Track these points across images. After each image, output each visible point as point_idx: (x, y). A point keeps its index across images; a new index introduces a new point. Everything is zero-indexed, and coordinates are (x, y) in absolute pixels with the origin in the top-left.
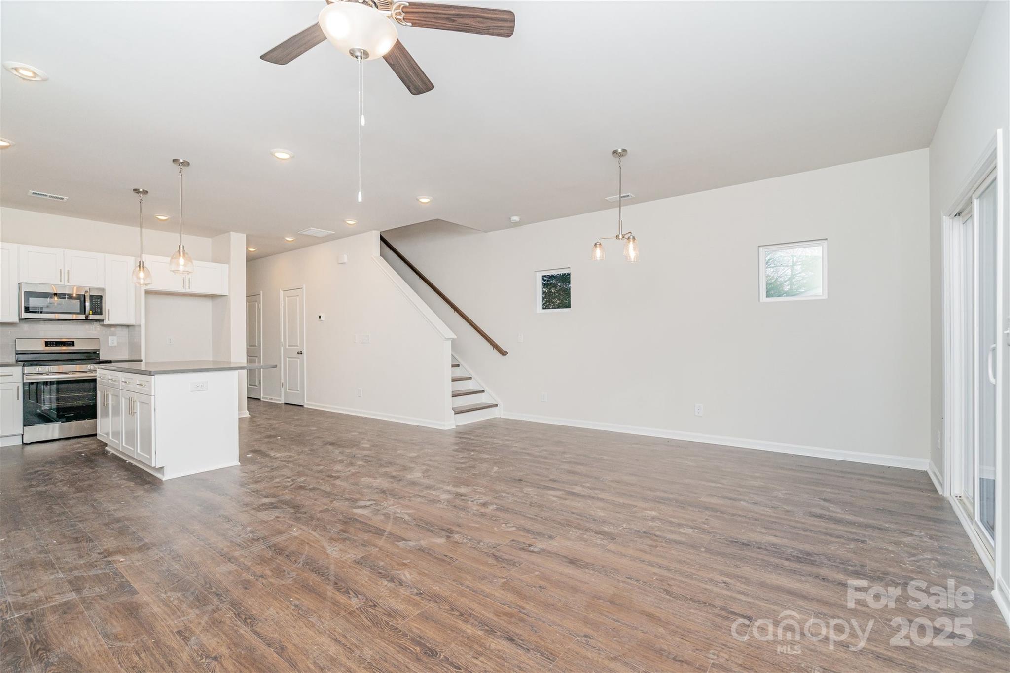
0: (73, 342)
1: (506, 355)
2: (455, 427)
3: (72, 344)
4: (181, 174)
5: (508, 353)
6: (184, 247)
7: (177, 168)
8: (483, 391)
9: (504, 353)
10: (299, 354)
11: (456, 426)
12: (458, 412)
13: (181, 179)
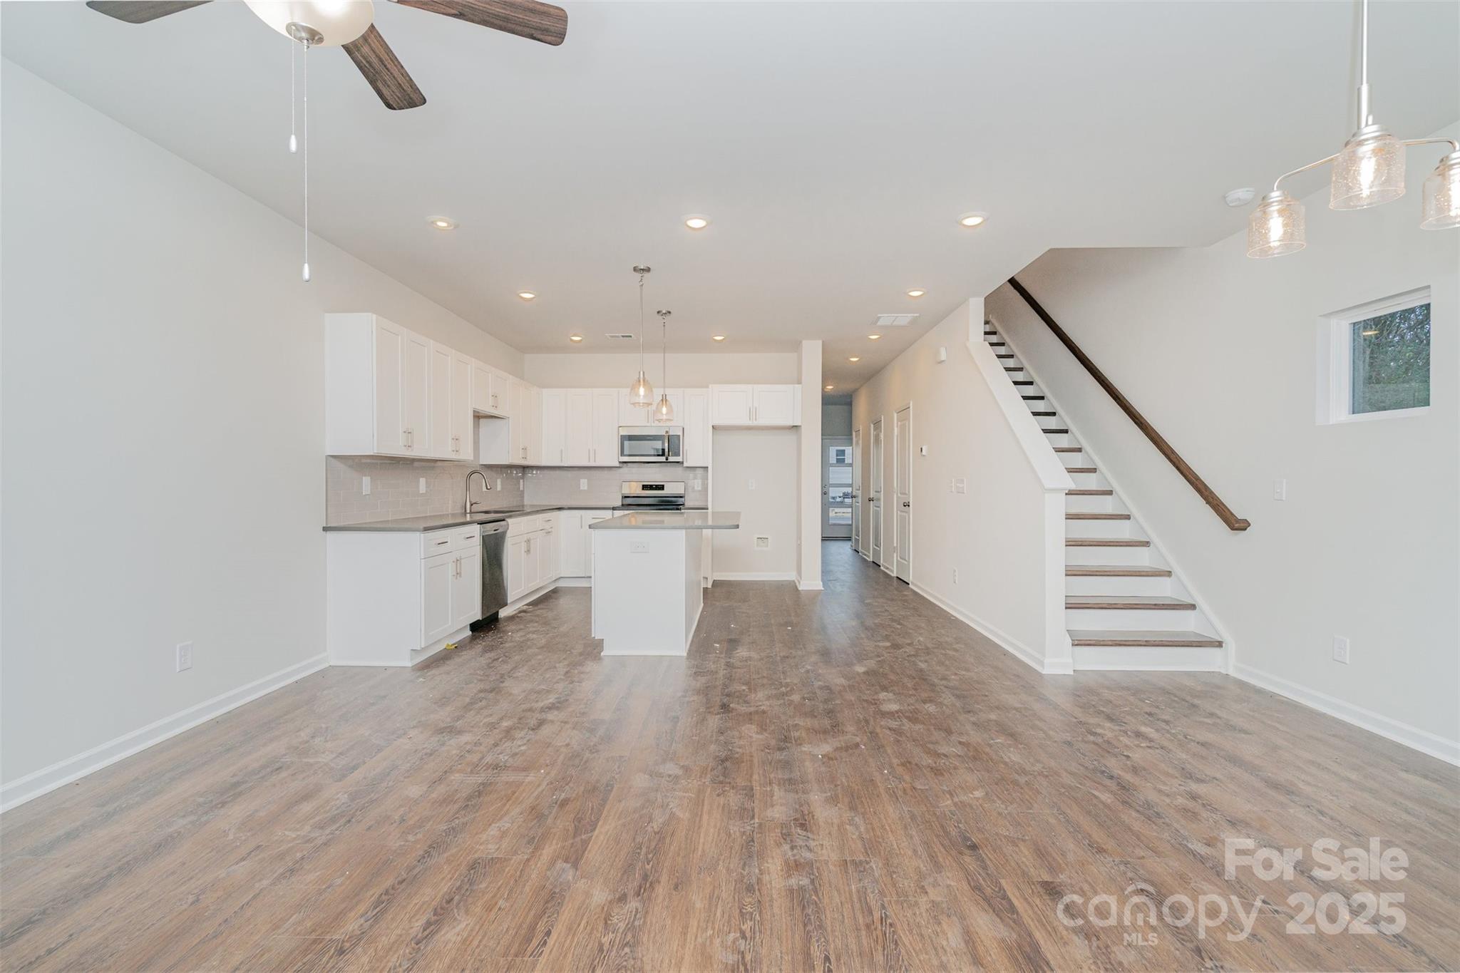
0: (663, 486)
1: (1245, 529)
2: (1072, 673)
3: (661, 488)
4: (641, 283)
5: (1249, 525)
6: (644, 373)
7: (638, 276)
8: (1193, 607)
9: (1236, 524)
10: (905, 506)
11: (1074, 671)
12: (1080, 642)
13: (641, 290)
